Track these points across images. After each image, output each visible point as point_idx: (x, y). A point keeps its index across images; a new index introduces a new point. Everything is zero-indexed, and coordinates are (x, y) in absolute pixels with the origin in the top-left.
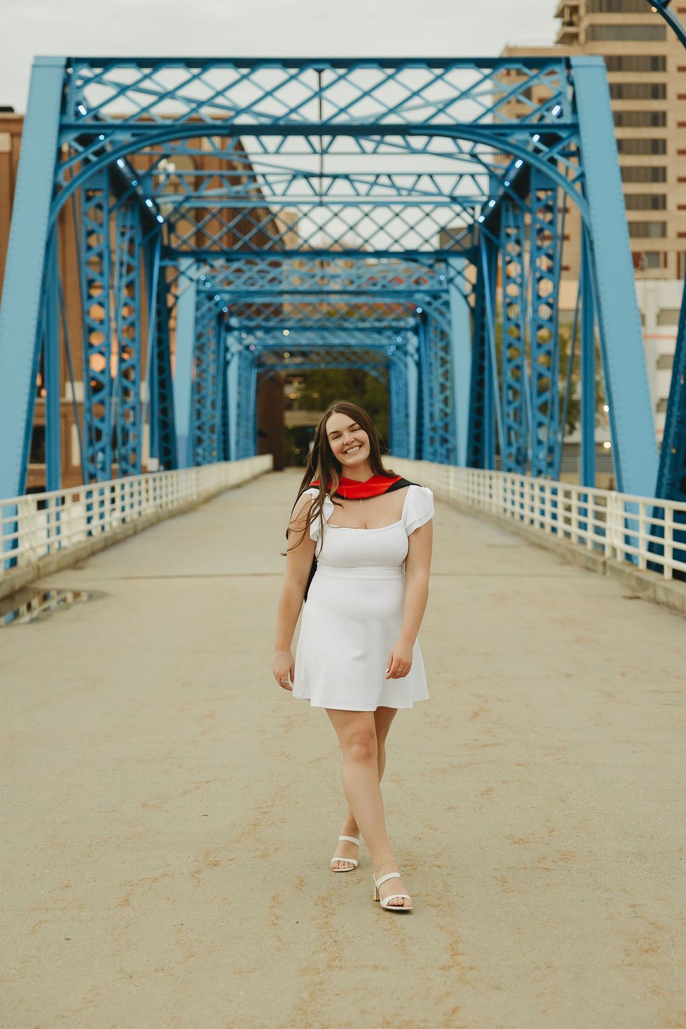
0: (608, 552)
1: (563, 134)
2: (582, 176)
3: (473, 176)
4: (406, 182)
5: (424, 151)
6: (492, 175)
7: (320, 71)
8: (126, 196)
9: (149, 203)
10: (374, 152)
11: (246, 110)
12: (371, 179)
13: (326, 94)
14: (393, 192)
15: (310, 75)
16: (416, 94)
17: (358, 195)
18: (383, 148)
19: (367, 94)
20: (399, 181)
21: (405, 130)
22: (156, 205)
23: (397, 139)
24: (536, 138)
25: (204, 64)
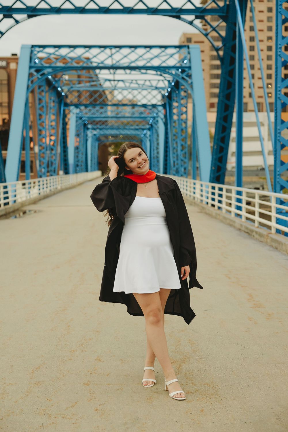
1: (186, 69)
2: (192, 83)
3: (163, 81)
4: (141, 82)
5: (146, 73)
6: (169, 81)
7: (111, 49)
8: (52, 87)
9: (59, 89)
10: (130, 74)
12: (130, 81)
13: (114, 57)
14: (136, 86)
15: (108, 51)
16: (141, 56)
17: (126, 86)
19: (125, 56)
20: (139, 82)
22: (62, 90)
23: (138, 70)
24: (180, 70)
25: (75, 47)
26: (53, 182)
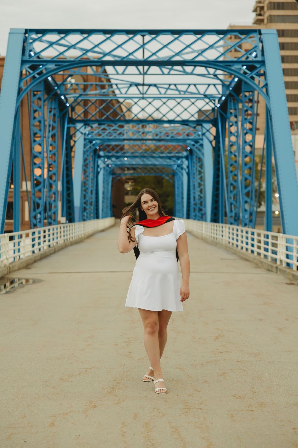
0: (278, 262)
1: (258, 65)
2: (266, 85)
3: (214, 85)
4: (183, 88)
5: (192, 74)
6: (223, 85)
7: (143, 36)
8: (53, 93)
9: (63, 97)
10: (168, 74)
11: (108, 54)
12: (167, 86)
13: (146, 46)
14: (177, 92)
15: (138, 38)
16: (188, 46)
17: (161, 94)
18: (172, 72)
19: (165, 46)
20: (180, 87)
21: (183, 63)
22: (66, 98)
23: (179, 68)
24: (245, 67)
25: (89, 32)
26: (53, 234)
